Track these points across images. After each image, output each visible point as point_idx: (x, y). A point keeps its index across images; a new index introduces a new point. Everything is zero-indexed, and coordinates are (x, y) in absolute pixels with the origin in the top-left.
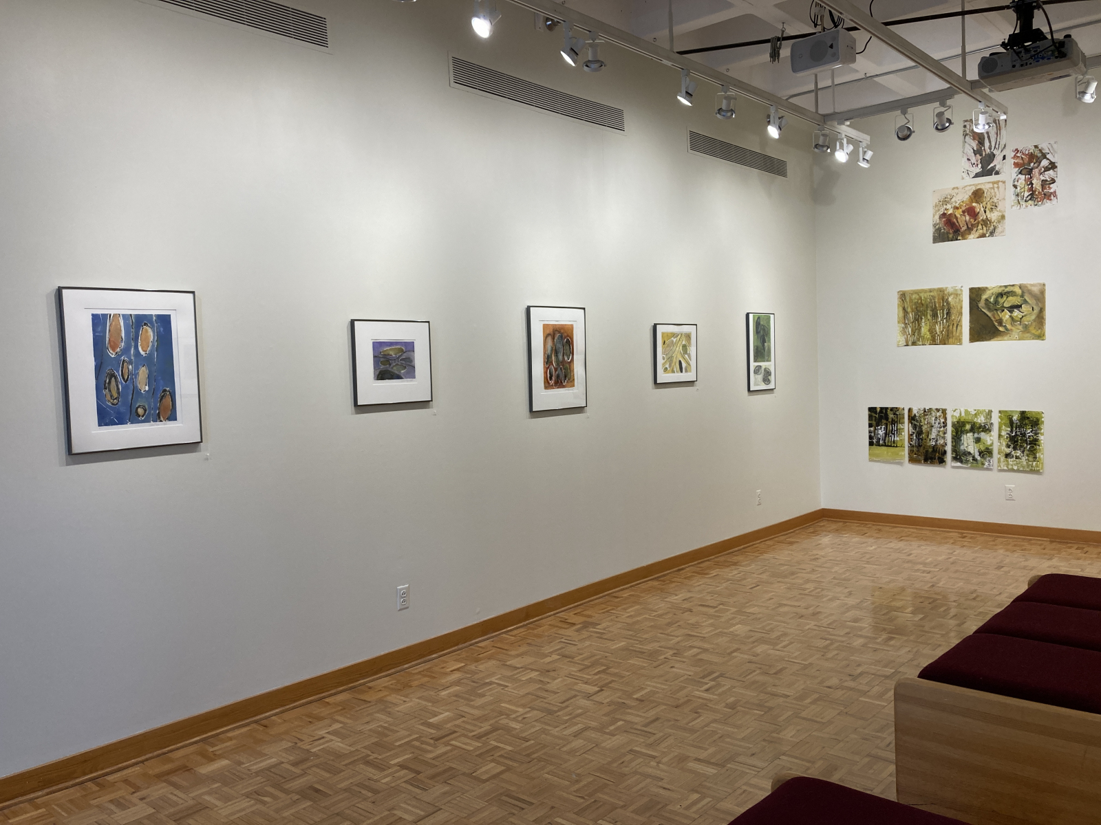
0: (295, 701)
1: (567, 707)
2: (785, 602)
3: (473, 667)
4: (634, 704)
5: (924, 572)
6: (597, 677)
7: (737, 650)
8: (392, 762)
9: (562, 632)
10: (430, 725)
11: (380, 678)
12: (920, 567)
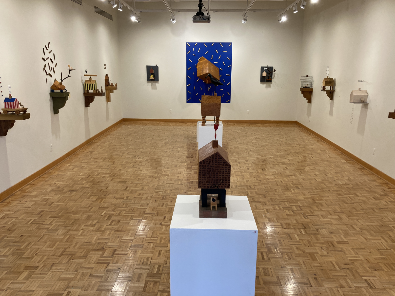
0: (35, 178)
1: (110, 167)
2: (135, 141)
3: (73, 164)
4: (126, 163)
5: (160, 131)
6: (110, 161)
7: (136, 151)
8: (84, 183)
9: (87, 154)
10: (80, 176)
11: (50, 171)
12: (158, 130)
